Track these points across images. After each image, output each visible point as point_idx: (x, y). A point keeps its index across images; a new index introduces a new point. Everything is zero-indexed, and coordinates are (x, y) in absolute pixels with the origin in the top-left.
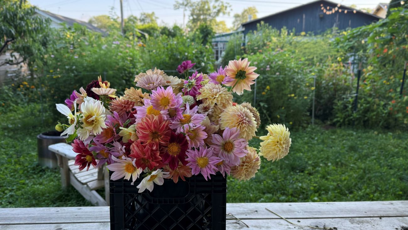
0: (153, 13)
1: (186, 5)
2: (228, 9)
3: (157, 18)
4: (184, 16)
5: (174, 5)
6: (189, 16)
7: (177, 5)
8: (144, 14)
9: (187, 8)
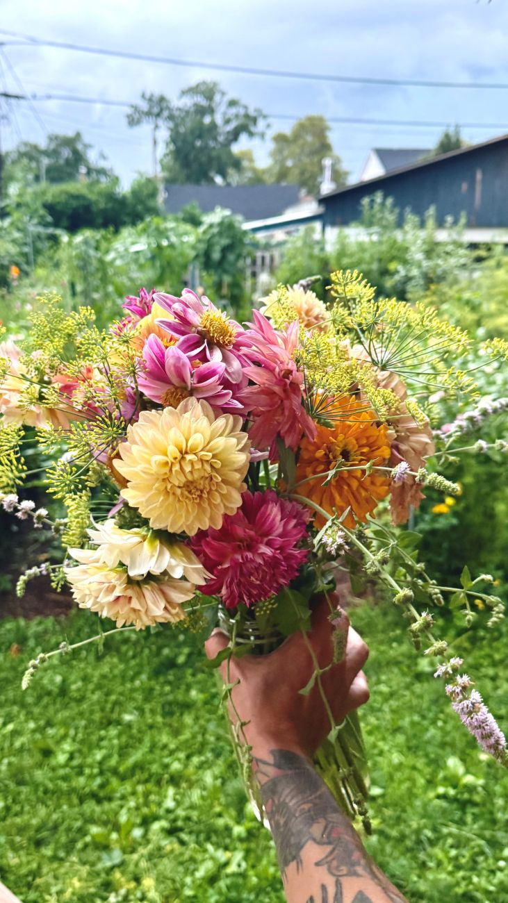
0: (78, 135)
1: (158, 115)
2: (261, 124)
3: (87, 146)
4: (155, 143)
5: (128, 116)
6: (167, 144)
7: (136, 116)
8: (57, 138)
9: (160, 122)
